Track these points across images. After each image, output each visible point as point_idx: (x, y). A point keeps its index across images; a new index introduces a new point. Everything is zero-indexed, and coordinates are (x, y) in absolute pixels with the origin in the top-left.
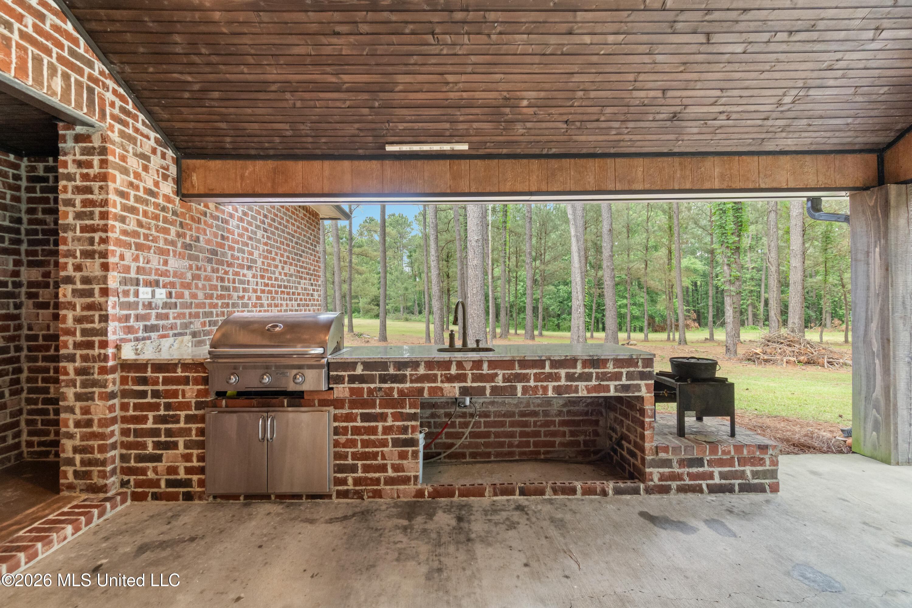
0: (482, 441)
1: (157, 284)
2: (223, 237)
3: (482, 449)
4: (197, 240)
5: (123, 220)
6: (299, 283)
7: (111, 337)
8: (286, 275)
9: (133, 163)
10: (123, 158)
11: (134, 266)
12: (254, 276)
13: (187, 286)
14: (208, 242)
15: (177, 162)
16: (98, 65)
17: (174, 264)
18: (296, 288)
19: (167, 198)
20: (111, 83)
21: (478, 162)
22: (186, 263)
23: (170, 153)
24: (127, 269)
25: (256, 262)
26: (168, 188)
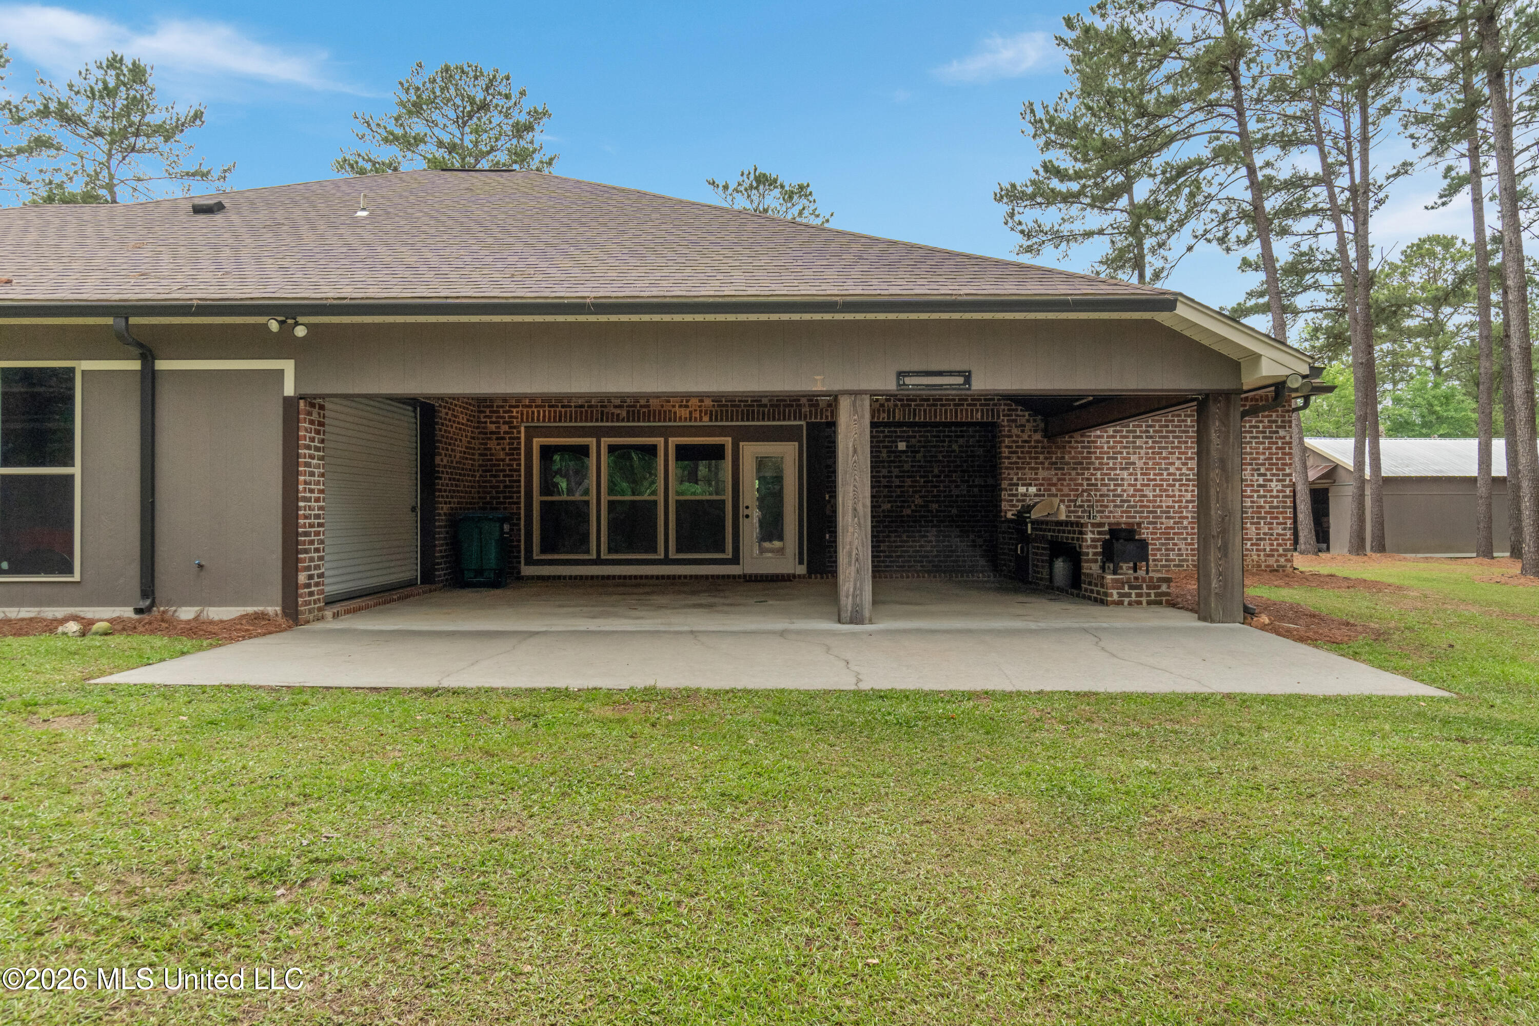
1: (1030, 485)
2: (1089, 453)
4: (1063, 458)
5: (1009, 458)
7: (1003, 508)
9: (1015, 431)
10: (1009, 431)
11: (1015, 478)
13: (1055, 485)
14: (1073, 458)
15: (1045, 420)
17: (1042, 474)
19: (1037, 441)
23: (1039, 418)
24: (1012, 479)
25: (1134, 463)
26: (1038, 436)
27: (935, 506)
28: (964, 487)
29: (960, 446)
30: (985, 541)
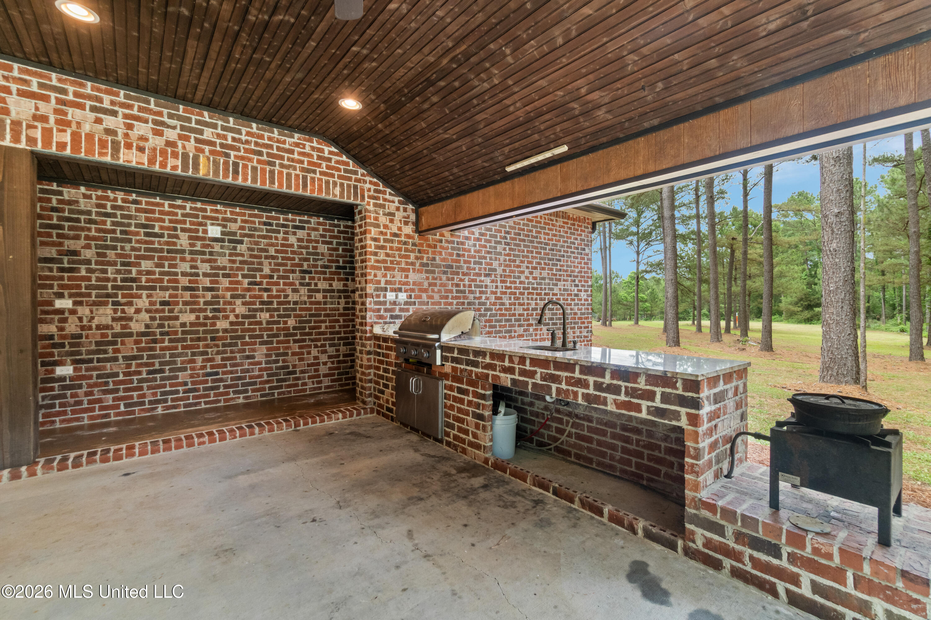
0: (586, 445)
1: (400, 290)
2: (458, 255)
3: (585, 453)
4: (434, 259)
5: (376, 254)
6: (556, 285)
7: (368, 320)
8: (535, 278)
9: (383, 220)
10: (376, 219)
11: (383, 280)
12: (492, 281)
13: (426, 291)
14: (443, 260)
15: (416, 212)
16: (360, 171)
17: (413, 277)
18: (552, 289)
19: (408, 236)
20: (368, 179)
21: (584, 158)
22: (424, 275)
23: (410, 207)
24: (379, 282)
25: (495, 270)
26: (409, 229)
27: (264, 316)
28: (304, 291)
29: (299, 240)
30: (330, 357)
